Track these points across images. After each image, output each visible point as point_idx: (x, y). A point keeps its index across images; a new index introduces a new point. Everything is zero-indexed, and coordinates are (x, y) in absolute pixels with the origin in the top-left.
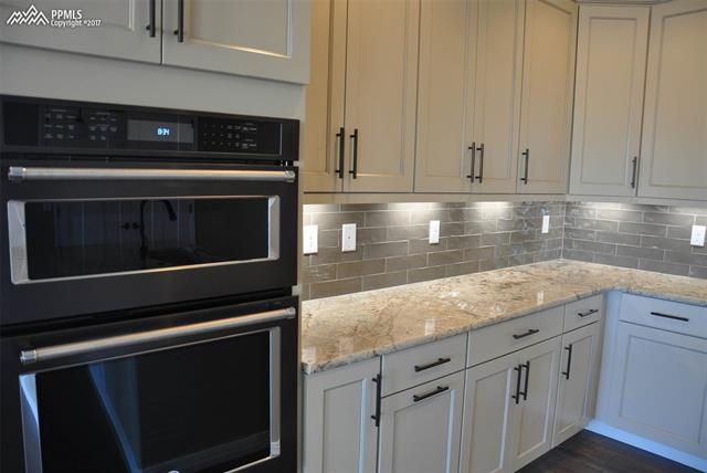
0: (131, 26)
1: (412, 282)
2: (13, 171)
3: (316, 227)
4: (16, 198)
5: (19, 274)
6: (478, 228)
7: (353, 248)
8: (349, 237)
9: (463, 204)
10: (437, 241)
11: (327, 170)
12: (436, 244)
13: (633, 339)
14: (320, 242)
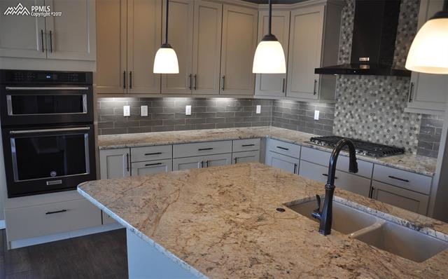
0: (38, 49)
1: (176, 130)
2: (7, 88)
3: (129, 107)
4: (9, 94)
5: (11, 114)
6: (214, 110)
7: (146, 115)
8: (144, 111)
9: (205, 99)
10: (190, 114)
11: (120, 86)
12: (189, 116)
13: (274, 160)
14: (131, 112)
